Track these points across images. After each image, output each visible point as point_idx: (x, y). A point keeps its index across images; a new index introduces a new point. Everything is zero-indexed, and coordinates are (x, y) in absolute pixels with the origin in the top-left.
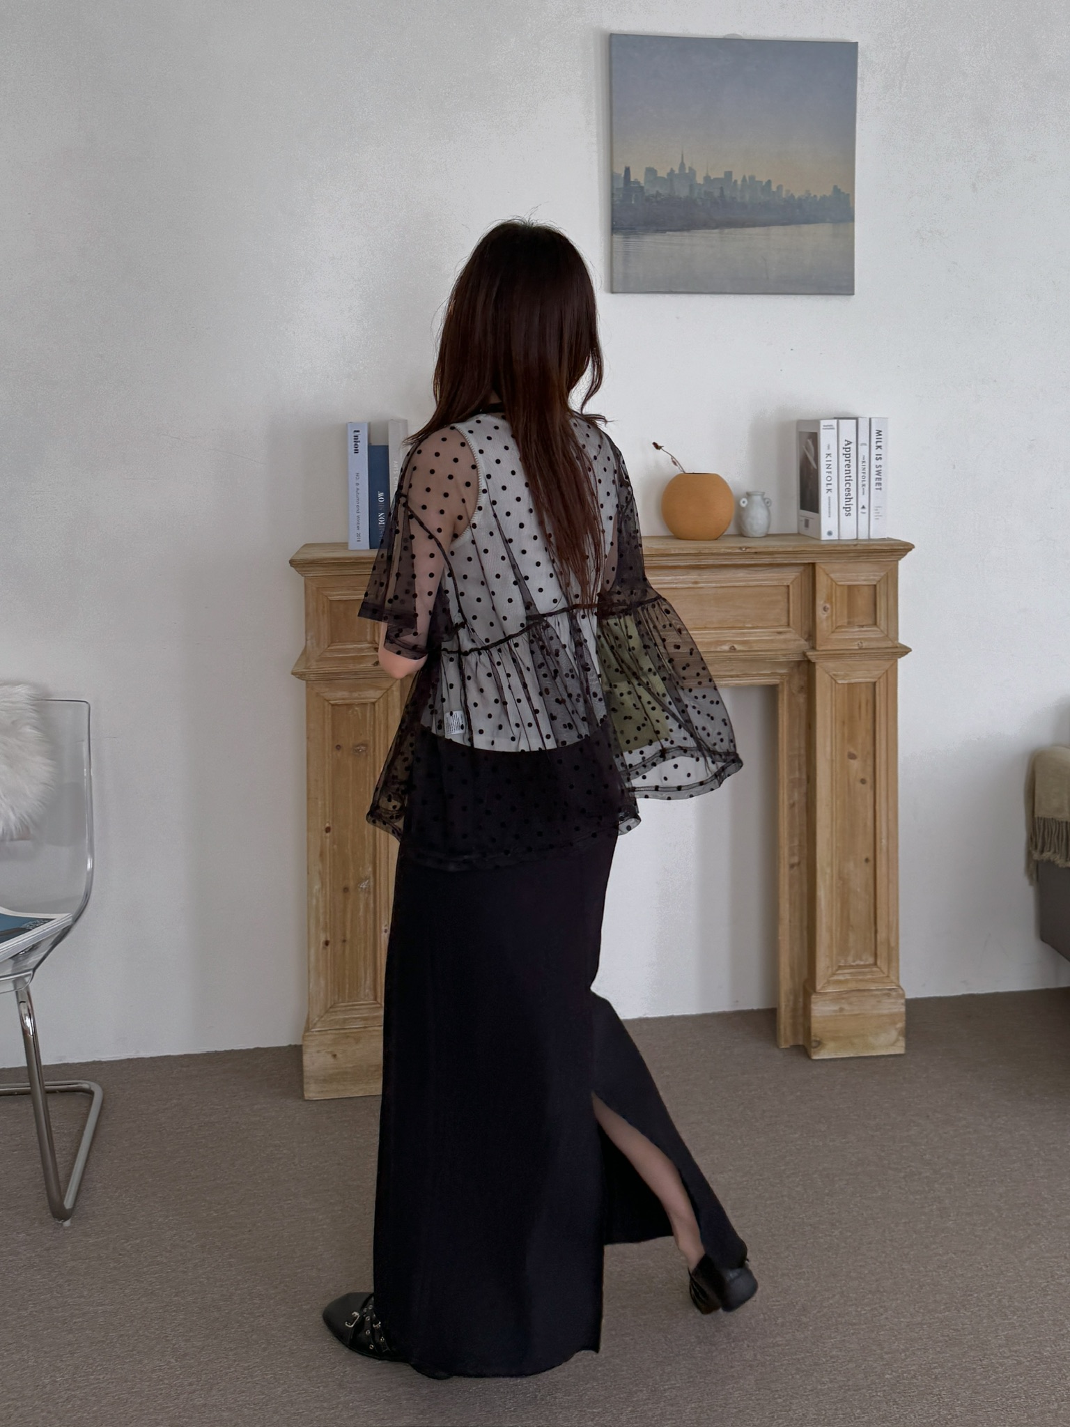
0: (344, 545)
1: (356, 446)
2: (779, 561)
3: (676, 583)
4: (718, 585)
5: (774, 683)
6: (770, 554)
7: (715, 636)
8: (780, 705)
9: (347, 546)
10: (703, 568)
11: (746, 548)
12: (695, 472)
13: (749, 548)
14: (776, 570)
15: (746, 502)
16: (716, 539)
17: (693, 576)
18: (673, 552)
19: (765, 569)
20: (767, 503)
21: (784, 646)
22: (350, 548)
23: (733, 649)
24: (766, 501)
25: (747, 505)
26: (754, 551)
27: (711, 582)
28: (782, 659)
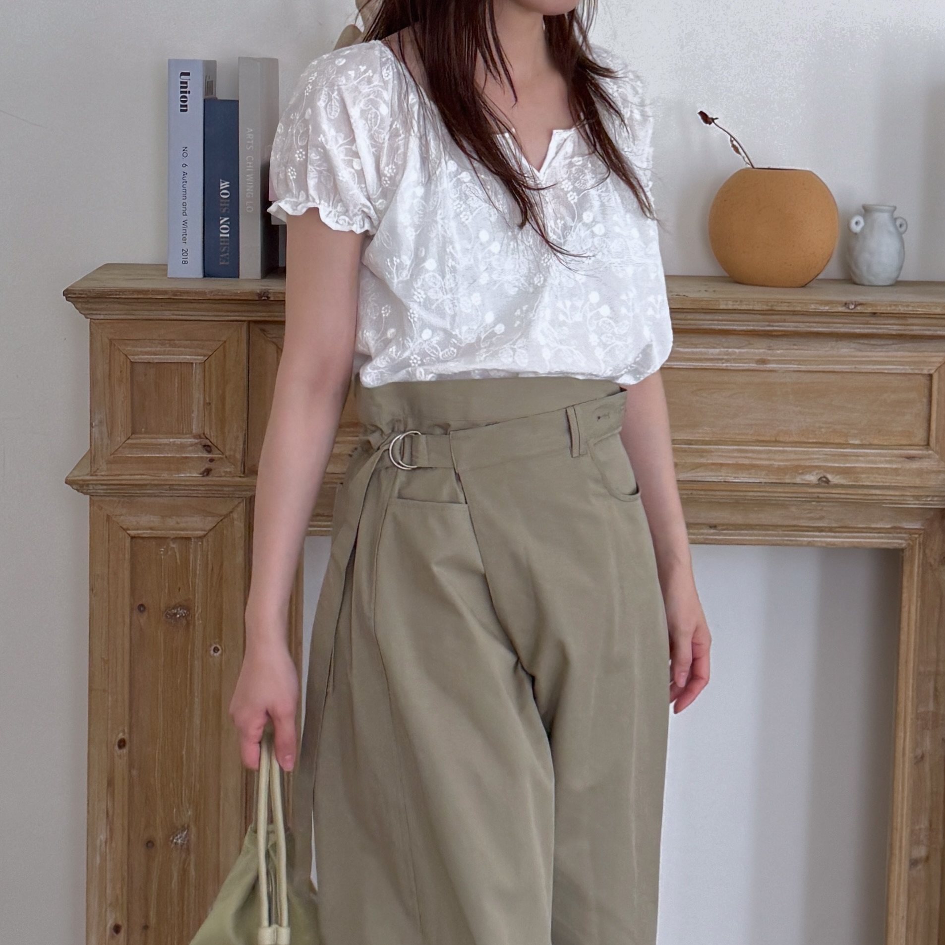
0: (162, 268)
1: (184, 99)
2: (916, 330)
3: (727, 361)
4: (803, 368)
5: (897, 546)
6: (899, 318)
7: (793, 456)
8: (905, 583)
9: (166, 270)
10: (777, 336)
11: (856, 306)
12: (772, 167)
13: (861, 304)
14: (909, 345)
15: (862, 224)
16: (803, 287)
17: (759, 349)
18: (722, 307)
19: (890, 342)
20: (900, 227)
21: (918, 482)
22: (169, 276)
23: (824, 482)
24: (898, 223)
25: (863, 229)
26: (870, 310)
27: (790, 362)
28: (913, 504)
